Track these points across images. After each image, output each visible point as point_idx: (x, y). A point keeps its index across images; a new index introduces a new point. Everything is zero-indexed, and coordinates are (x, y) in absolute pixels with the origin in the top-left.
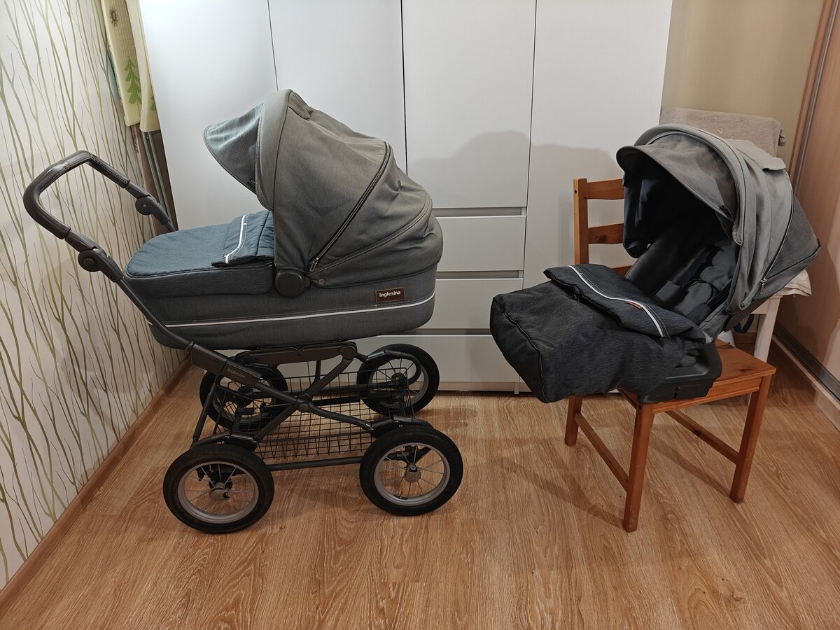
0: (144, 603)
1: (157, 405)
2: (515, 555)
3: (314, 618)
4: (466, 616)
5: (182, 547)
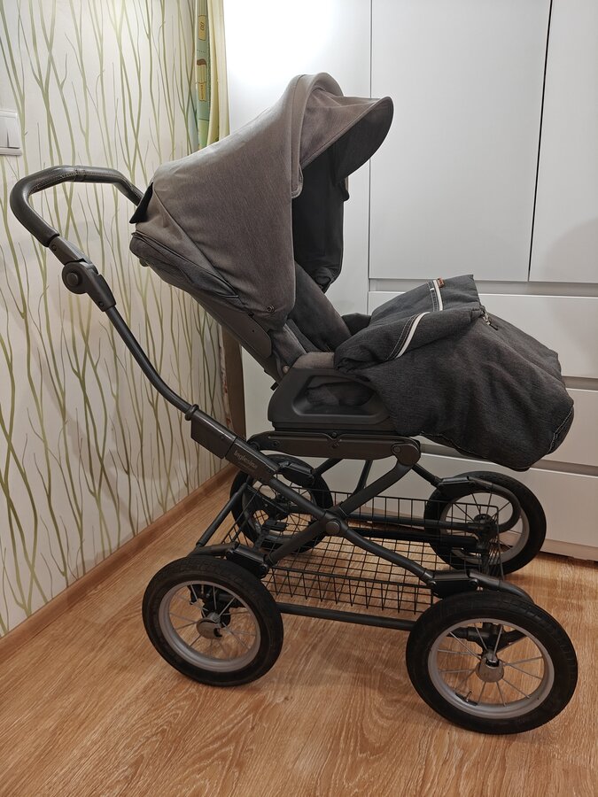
5: (155, 690)
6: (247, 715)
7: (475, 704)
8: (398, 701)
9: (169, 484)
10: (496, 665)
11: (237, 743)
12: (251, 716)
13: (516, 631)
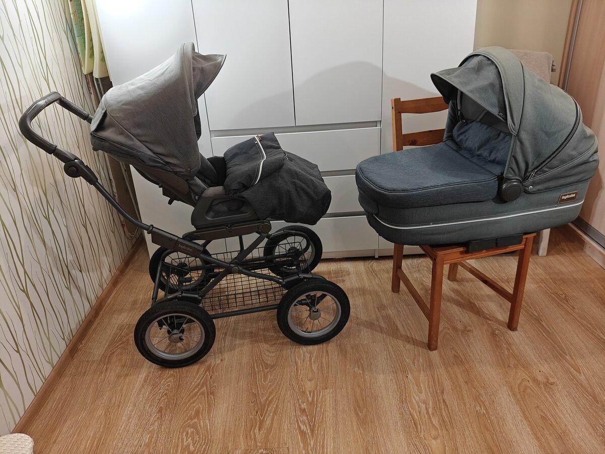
0: (129, 419)
1: (115, 282)
2: (393, 366)
3: (256, 419)
4: (365, 409)
5: (150, 379)
6: (205, 373)
7: (310, 332)
8: (275, 344)
9: (101, 273)
10: (317, 311)
11: (206, 386)
12: (207, 373)
13: (323, 294)
